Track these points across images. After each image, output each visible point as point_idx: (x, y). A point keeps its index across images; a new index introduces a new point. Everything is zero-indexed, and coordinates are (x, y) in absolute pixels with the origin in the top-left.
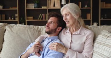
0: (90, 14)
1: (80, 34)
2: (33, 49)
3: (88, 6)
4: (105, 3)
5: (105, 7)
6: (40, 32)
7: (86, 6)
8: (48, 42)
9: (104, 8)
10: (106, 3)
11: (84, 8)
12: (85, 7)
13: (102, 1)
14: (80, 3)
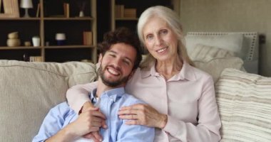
0: (90, 33)
1: (188, 80)
2: (88, 123)
3: (85, 15)
4: (122, 7)
5: (125, 16)
6: (66, 78)
7: (81, 14)
8: (110, 104)
9: (122, 18)
10: (125, 8)
11: (76, 18)
12: (78, 15)
13: (117, 3)
14: (68, 5)
